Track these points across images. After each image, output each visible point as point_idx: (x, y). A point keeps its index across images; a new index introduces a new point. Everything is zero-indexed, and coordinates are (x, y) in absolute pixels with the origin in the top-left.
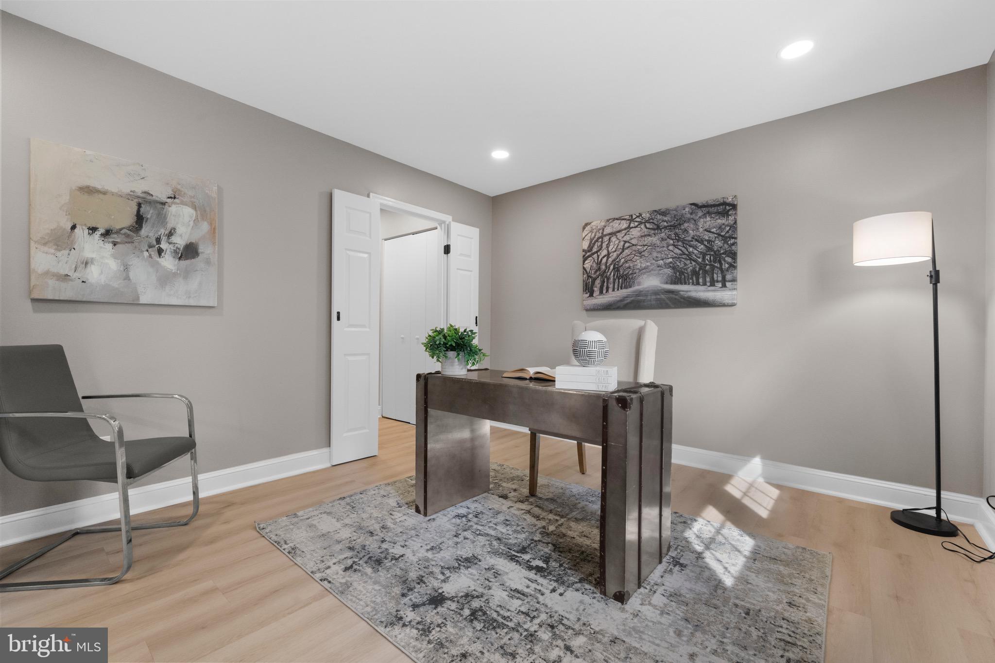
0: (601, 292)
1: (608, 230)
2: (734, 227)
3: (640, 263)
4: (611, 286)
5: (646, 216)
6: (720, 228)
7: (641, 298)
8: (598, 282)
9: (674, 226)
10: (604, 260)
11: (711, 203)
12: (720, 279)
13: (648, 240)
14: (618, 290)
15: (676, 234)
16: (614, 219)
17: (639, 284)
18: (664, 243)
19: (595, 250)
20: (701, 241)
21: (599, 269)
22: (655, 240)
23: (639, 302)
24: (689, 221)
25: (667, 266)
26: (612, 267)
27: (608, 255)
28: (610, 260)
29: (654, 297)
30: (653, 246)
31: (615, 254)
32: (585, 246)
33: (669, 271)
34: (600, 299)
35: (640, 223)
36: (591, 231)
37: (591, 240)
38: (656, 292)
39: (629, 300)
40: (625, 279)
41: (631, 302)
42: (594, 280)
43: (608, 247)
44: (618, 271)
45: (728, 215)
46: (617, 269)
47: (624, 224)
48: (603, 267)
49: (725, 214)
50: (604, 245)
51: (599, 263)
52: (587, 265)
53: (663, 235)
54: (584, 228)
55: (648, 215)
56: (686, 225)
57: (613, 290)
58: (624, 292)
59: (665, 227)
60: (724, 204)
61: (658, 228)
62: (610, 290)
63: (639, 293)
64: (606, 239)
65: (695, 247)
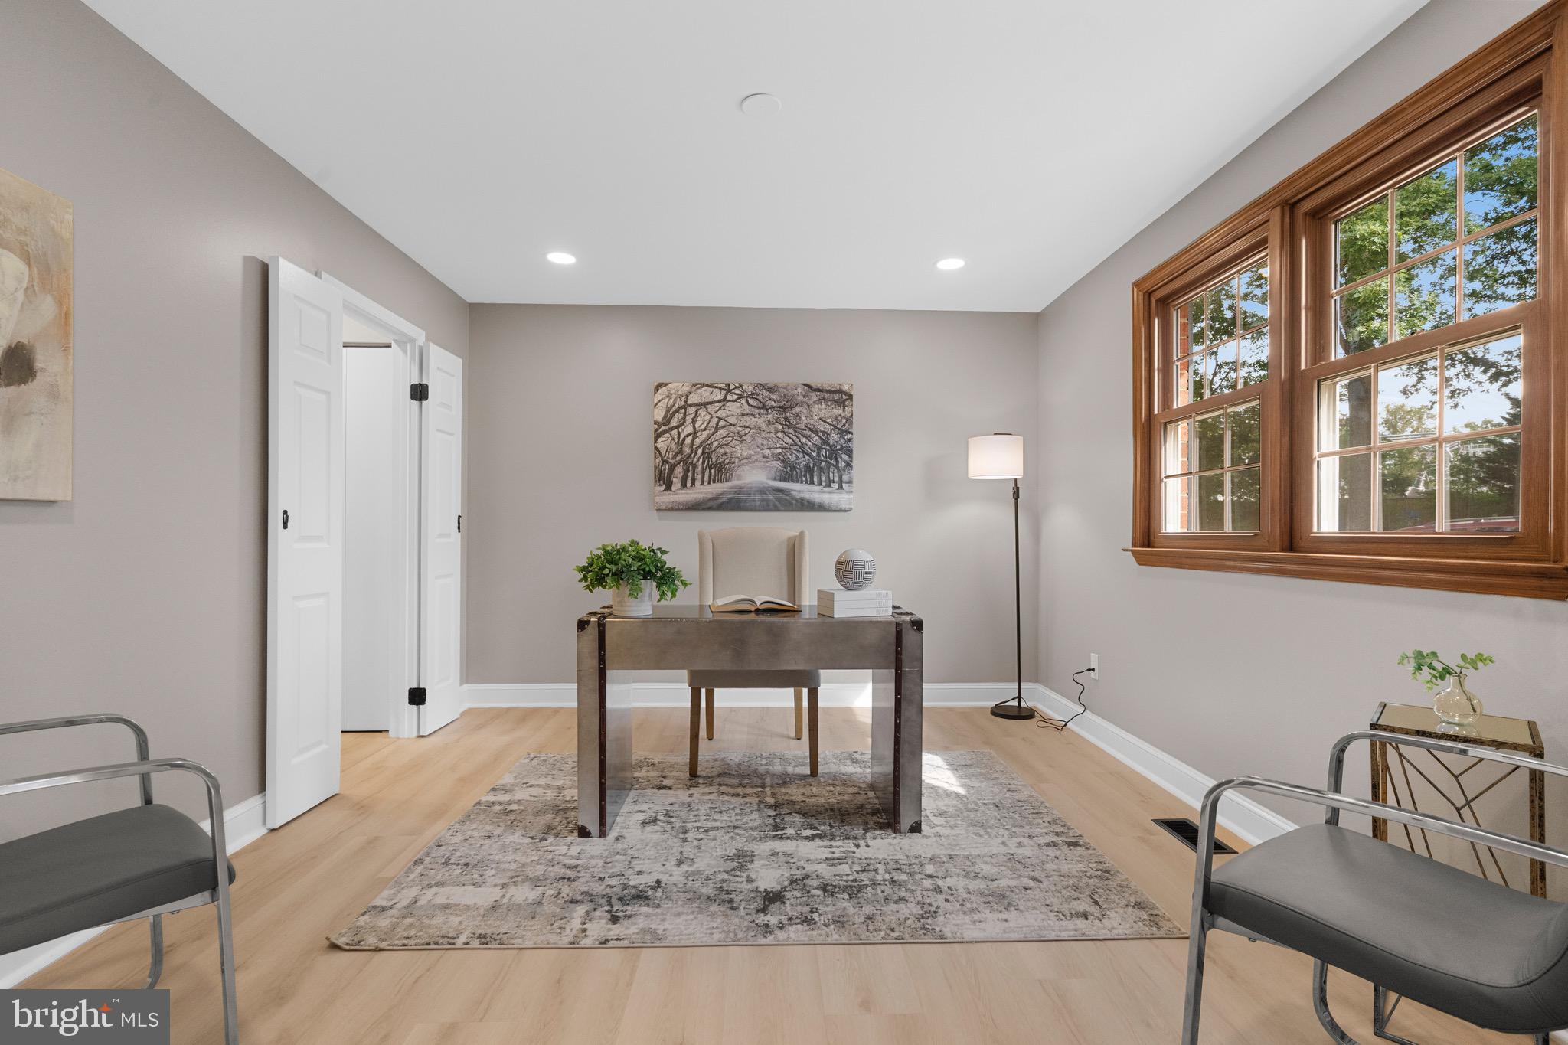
0: (684, 485)
1: (694, 399)
2: (849, 419)
3: (740, 450)
4: (699, 477)
5: (749, 389)
6: (836, 418)
7: (741, 496)
8: (679, 471)
9: (783, 409)
10: (689, 440)
11: (826, 387)
12: (836, 479)
13: (751, 421)
14: (709, 483)
15: (786, 418)
16: (704, 385)
17: (739, 477)
18: (772, 428)
19: (673, 423)
20: (816, 432)
21: (681, 452)
22: (760, 421)
23: (738, 501)
24: (801, 404)
25: (776, 457)
26: (700, 451)
27: (694, 434)
28: (698, 441)
29: (758, 496)
30: (758, 429)
31: (705, 434)
32: (659, 415)
33: (778, 464)
34: (679, 496)
35: (740, 397)
36: (669, 396)
37: (668, 409)
38: (763, 490)
39: (725, 498)
40: (719, 470)
41: (729, 501)
42: (672, 468)
43: (694, 421)
44: (709, 457)
45: (845, 406)
46: (707, 455)
47: (718, 395)
48: (687, 450)
49: (841, 403)
50: (689, 419)
51: (681, 444)
52: (663, 443)
53: (770, 417)
54: (657, 389)
55: (751, 388)
56: (798, 409)
57: (702, 483)
58: (717, 488)
59: (773, 408)
60: (840, 391)
61: (764, 407)
62: (698, 483)
63: (739, 490)
64: (691, 410)
65: (809, 438)
